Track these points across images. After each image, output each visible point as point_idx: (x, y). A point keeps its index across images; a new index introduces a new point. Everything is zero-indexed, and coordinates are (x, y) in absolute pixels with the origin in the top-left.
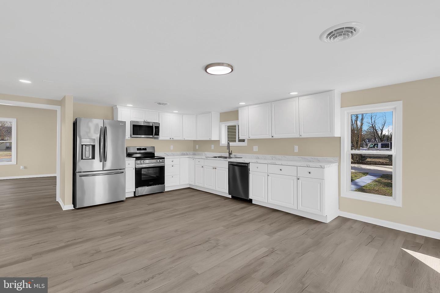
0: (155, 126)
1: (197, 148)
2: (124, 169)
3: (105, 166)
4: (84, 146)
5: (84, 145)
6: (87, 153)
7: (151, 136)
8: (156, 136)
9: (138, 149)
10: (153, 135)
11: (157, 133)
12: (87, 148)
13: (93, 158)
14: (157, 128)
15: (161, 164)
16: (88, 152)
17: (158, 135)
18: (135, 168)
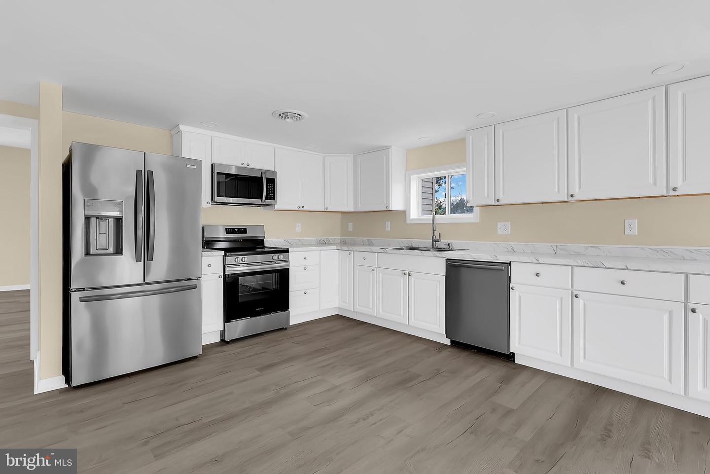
0: (267, 179)
1: (351, 228)
2: (198, 279)
3: (149, 272)
4: (93, 220)
5: (93, 216)
6: (103, 240)
7: (258, 201)
8: (268, 202)
9: (229, 231)
10: (261, 198)
11: (272, 195)
12: (103, 225)
13: (118, 251)
14: (272, 182)
15: (280, 266)
16: (104, 238)
17: (274, 199)
18: (225, 275)
